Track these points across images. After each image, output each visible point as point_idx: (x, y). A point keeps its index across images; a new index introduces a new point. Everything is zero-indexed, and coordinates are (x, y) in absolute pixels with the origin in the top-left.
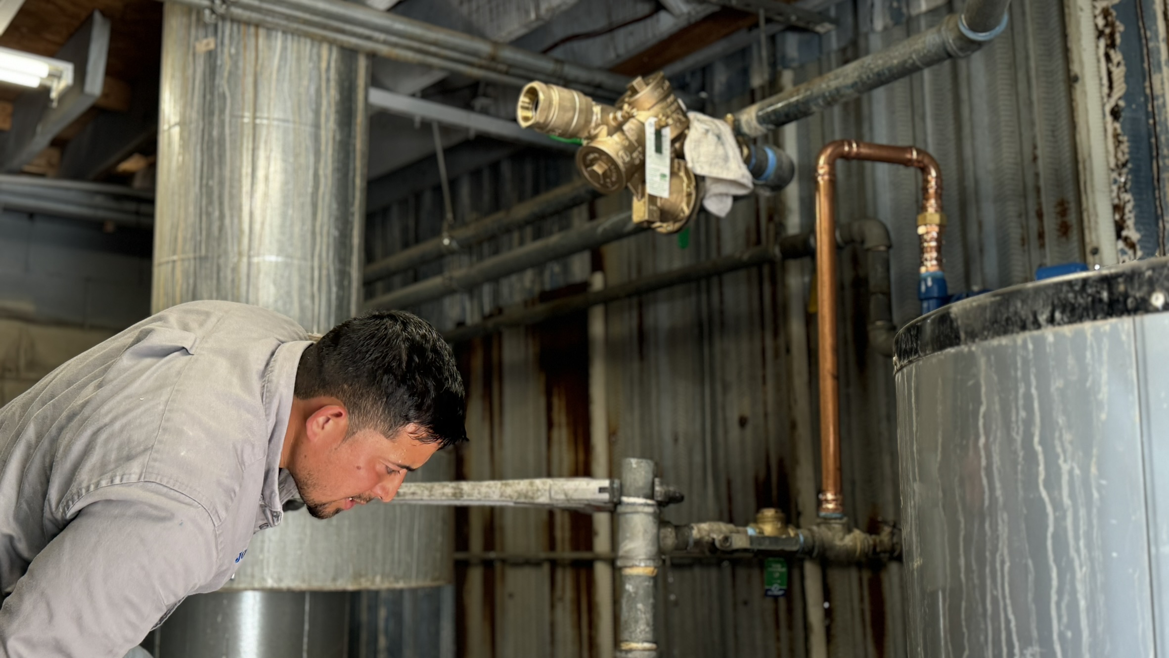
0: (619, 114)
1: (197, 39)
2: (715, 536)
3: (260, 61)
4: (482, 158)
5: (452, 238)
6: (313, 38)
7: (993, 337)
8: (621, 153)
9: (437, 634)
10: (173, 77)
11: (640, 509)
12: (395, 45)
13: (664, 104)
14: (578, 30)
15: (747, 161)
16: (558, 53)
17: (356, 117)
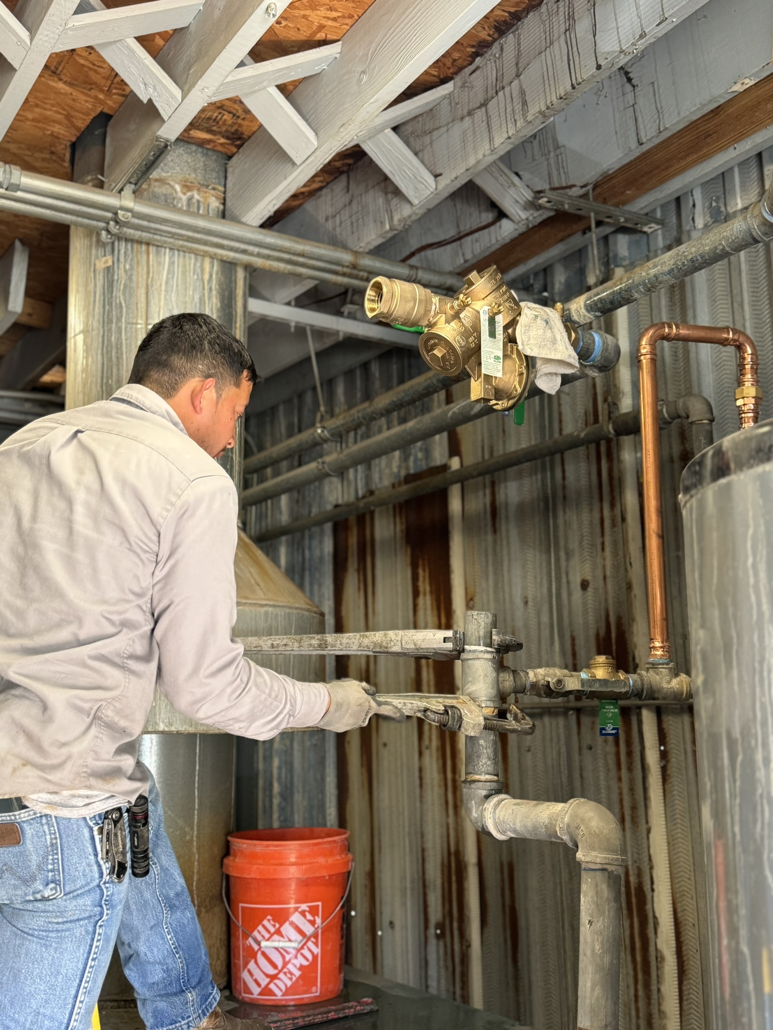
0: (456, 303)
1: (97, 257)
2: (550, 680)
3: (151, 275)
4: (353, 360)
5: (323, 428)
6: (196, 253)
7: (758, 465)
8: (458, 338)
9: (323, 779)
10: (77, 291)
11: (481, 655)
12: (268, 257)
13: (496, 294)
14: (431, 240)
15: (575, 344)
16: (413, 261)
17: (236, 322)
